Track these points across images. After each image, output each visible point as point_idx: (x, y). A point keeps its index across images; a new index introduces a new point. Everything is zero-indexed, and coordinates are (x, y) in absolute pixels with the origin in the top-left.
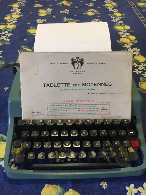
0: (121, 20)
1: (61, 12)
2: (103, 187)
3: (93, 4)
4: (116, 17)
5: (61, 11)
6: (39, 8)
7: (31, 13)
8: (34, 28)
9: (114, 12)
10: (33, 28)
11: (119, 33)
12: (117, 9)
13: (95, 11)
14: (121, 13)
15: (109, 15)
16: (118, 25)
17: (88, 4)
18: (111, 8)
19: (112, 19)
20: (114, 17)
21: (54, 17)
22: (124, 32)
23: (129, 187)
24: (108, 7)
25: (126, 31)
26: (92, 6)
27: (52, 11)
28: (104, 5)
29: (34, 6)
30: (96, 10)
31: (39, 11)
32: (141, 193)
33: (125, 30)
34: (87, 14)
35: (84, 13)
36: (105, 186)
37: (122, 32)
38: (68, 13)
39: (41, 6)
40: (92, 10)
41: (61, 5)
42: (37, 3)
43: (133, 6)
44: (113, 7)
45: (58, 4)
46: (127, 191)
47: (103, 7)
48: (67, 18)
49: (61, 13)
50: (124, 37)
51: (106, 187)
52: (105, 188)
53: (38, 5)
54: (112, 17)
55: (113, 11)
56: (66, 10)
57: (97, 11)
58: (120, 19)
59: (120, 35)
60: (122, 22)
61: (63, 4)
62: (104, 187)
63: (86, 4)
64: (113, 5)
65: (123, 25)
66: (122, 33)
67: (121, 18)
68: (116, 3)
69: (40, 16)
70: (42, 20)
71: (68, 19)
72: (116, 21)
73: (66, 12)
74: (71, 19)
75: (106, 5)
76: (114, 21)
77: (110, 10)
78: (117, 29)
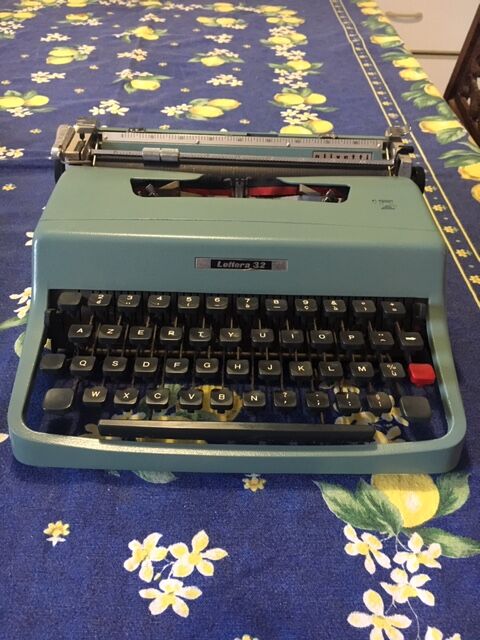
0: (305, 79)
1: (121, 55)
2: (50, 539)
3: (230, 37)
4: (291, 70)
5: (123, 52)
6: (56, 44)
7: (24, 56)
8: (17, 93)
9: (291, 58)
10: (13, 95)
11: (284, 114)
12: (302, 51)
13: (231, 54)
14: (310, 62)
15: (271, 65)
16: (290, 92)
17: (213, 37)
18: (285, 48)
19: (278, 76)
20: (283, 72)
21: (94, 67)
22: (302, 112)
23: (142, 542)
24: (274, 45)
25: (310, 107)
26: (227, 41)
27: (92, 53)
28: (263, 41)
29: (43, 39)
30: (235, 53)
31: (51, 53)
32: (175, 560)
33: (306, 104)
34: (201, 63)
35: (193, 60)
36: (61, 536)
37: (293, 110)
38: (139, 59)
39: (65, 38)
40: (224, 51)
41: (128, 38)
42: (53, 32)
43: (355, 44)
44: (291, 46)
45: (118, 36)
46: (129, 554)
47: (261, 44)
48: (132, 72)
49: (121, 59)
50: (296, 125)
51: (63, 540)
52: (58, 543)
53: (57, 36)
54: (277, 71)
55: (286, 54)
56: (139, 51)
57: (236, 56)
58: (303, 77)
59: (284, 118)
60: (304, 85)
61: (133, 37)
62: (55, 540)
63: (208, 37)
64: (292, 41)
65: (305, 91)
66: (294, 113)
67: (305, 74)
68: (305, 35)
69: (51, 65)
70: (51, 74)
71: (137, 73)
72: (288, 82)
73: (134, 56)
74: (145, 74)
75: (270, 40)
76: (281, 81)
77: (279, 54)
78: (282, 103)
